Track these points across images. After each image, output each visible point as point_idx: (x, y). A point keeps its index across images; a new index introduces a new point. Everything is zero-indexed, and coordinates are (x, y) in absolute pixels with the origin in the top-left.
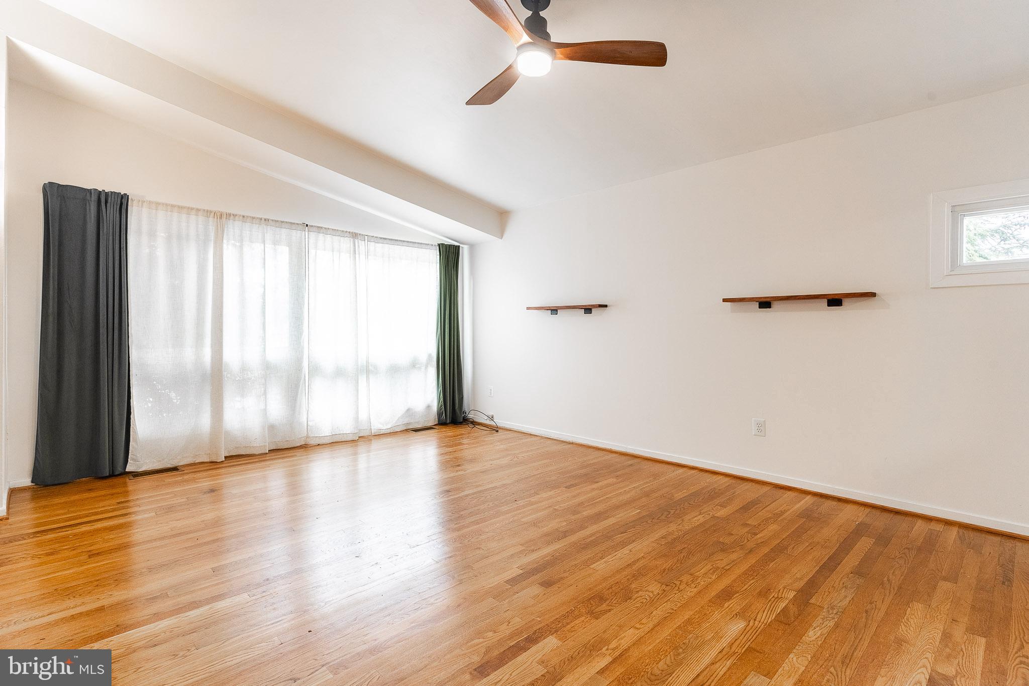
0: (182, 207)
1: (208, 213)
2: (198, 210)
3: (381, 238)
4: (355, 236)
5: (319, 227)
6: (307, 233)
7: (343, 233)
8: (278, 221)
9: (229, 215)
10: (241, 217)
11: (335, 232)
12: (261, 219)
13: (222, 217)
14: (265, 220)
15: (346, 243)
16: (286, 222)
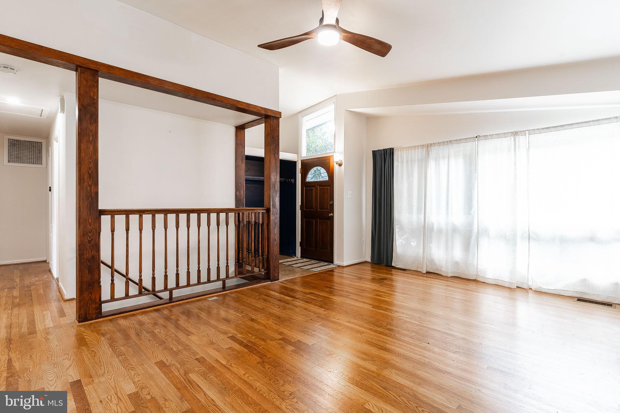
0: (411, 147)
1: (422, 146)
2: (418, 146)
3: (543, 129)
4: (515, 134)
5: (485, 136)
6: (477, 142)
7: (505, 135)
8: (457, 140)
9: (431, 145)
10: (446, 143)
11: (498, 136)
12: (448, 142)
13: (428, 146)
14: (450, 141)
15: (508, 141)
16: (463, 139)
